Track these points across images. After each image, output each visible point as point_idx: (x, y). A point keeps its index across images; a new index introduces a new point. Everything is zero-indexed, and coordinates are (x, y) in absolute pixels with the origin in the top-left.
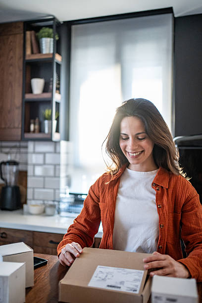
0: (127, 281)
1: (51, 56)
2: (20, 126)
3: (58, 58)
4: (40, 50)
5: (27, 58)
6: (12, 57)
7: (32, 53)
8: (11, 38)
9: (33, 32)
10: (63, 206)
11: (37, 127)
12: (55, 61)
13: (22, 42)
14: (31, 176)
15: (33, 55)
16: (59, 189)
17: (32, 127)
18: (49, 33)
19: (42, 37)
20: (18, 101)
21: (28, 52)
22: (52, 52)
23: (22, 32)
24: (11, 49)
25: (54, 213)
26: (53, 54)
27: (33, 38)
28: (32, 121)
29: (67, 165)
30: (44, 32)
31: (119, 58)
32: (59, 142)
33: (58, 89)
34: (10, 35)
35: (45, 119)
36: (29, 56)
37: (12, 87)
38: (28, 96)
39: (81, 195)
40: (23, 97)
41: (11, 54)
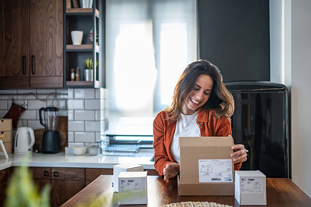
0: (223, 172)
1: (92, 11)
2: (62, 75)
3: (97, 13)
4: (79, 5)
5: (67, 12)
6: (52, 10)
7: (72, 7)
10: (103, 146)
11: (77, 75)
12: (95, 15)
14: (71, 121)
15: (73, 9)
16: (100, 132)
17: (73, 75)
20: (59, 52)
21: (69, 6)
22: (91, 7)
24: (51, 2)
25: (98, 152)
26: (93, 9)
28: (73, 70)
29: (104, 110)
32: (99, 89)
33: (97, 41)
35: (86, 68)
36: (69, 10)
37: (52, 38)
39: (115, 136)
41: (51, 6)
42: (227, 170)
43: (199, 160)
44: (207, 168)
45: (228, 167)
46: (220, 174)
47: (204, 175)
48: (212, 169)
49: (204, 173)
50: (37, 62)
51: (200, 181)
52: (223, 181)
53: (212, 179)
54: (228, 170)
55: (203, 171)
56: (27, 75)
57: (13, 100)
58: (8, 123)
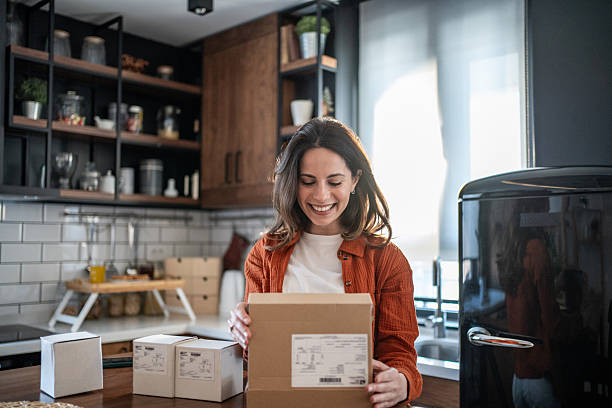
0: (347, 363)
1: (315, 62)
3: (329, 63)
4: (299, 54)
5: (283, 70)
6: (263, 72)
7: (290, 60)
8: (262, 41)
9: (290, 26)
12: (321, 67)
13: (276, 45)
15: (291, 63)
18: (310, 23)
19: (302, 32)
20: (271, 140)
21: (285, 60)
23: (276, 28)
26: (318, 58)
27: (291, 36)
30: (305, 24)
31: (433, 48)
34: (262, 36)
36: (286, 65)
38: (286, 131)
40: (279, 132)
41: (263, 66)
42: (357, 359)
43: (294, 336)
44: (310, 355)
45: (359, 351)
46: (340, 368)
47: (303, 371)
48: (322, 357)
49: (303, 366)
50: (245, 162)
51: (293, 385)
52: (346, 383)
53: (322, 380)
54: (359, 358)
55: (301, 361)
56: (234, 184)
57: (234, 227)
58: (213, 265)
